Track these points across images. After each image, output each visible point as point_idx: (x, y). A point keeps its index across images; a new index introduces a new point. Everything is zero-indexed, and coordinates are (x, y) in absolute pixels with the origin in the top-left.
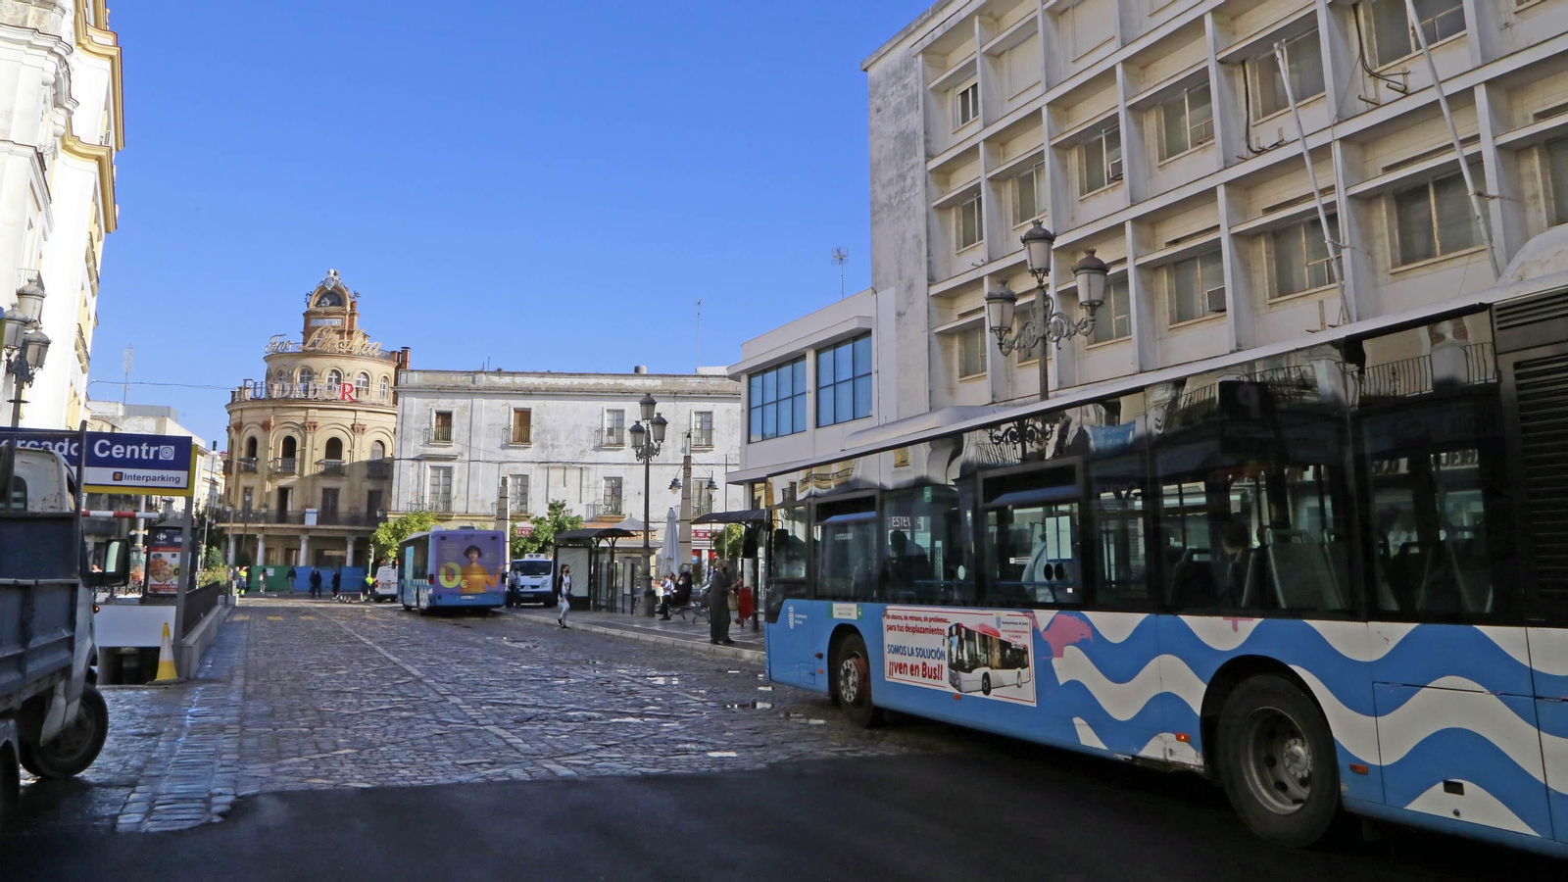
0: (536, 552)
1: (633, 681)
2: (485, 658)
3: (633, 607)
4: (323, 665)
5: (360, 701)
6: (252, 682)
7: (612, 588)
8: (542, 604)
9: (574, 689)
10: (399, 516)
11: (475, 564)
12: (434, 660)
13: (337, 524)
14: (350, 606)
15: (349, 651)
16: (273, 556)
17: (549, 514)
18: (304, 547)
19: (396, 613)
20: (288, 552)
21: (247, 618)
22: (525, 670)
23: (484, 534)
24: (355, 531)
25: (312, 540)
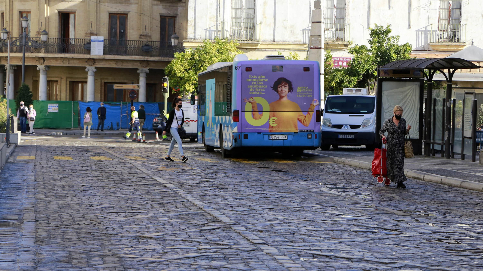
0: (355, 87)
1: (478, 238)
2: (301, 205)
3: (475, 153)
4: (121, 210)
5: (164, 248)
6: (44, 226)
7: (449, 130)
8: (363, 146)
9: (406, 243)
10: (197, 45)
11: (285, 100)
12: (243, 206)
13: (126, 53)
14: (145, 145)
15: (148, 194)
16: (56, 89)
17: (371, 42)
18: (90, 79)
19: (197, 154)
20: (73, 86)
21: (32, 157)
22: (347, 220)
23: (295, 65)
24: (147, 62)
25: (99, 71)
